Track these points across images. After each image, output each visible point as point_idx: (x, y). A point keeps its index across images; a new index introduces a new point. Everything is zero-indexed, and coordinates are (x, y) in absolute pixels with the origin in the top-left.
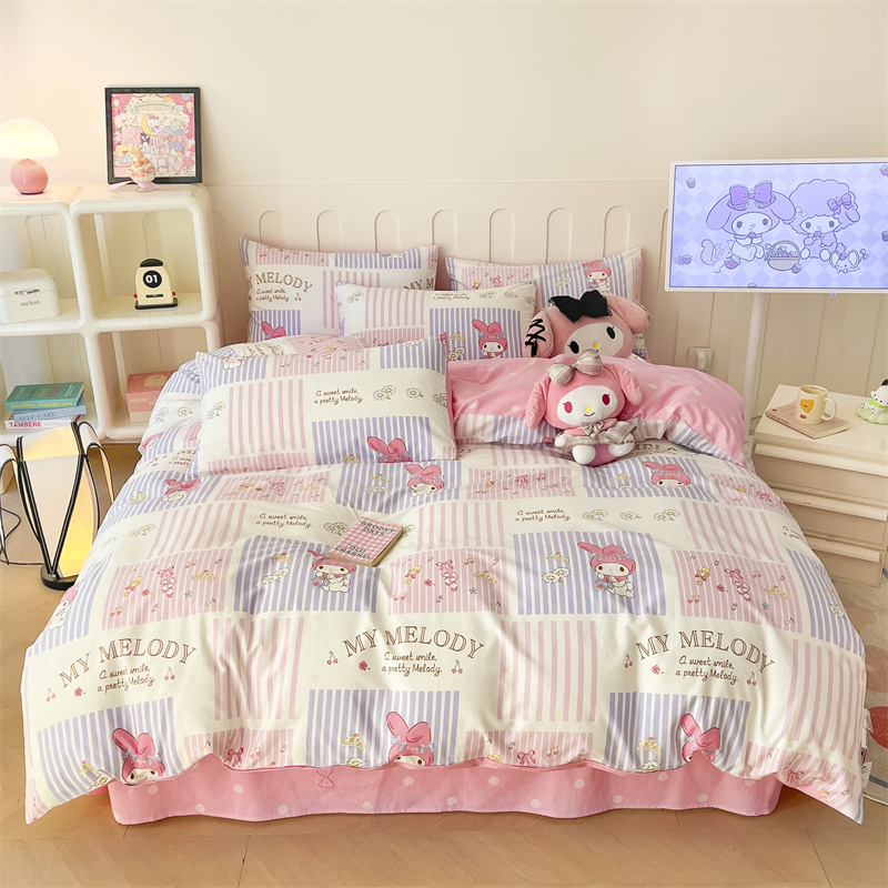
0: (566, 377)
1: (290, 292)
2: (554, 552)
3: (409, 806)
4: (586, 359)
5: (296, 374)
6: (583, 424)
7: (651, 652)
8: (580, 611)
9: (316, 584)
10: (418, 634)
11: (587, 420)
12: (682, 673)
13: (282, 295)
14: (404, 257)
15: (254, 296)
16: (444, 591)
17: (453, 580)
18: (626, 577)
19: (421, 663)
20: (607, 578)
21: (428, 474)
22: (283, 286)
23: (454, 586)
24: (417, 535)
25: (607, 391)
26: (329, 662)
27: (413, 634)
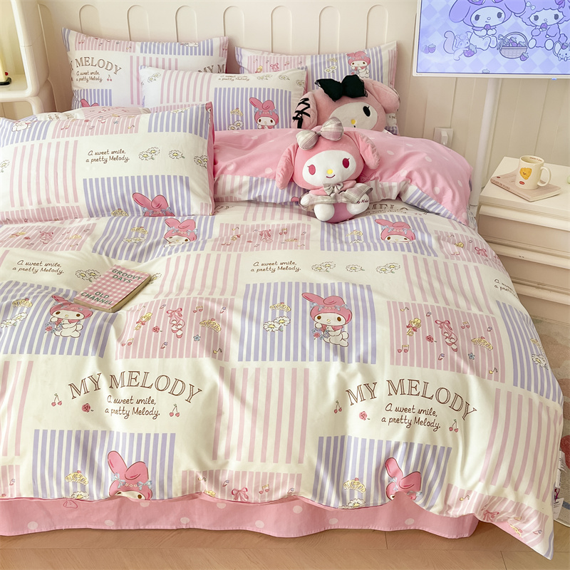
0: (311, 142)
1: (104, 74)
2: (278, 302)
3: (148, 523)
4: (329, 126)
5: (72, 136)
6: (325, 186)
7: (359, 399)
8: (295, 359)
9: (49, 329)
10: (140, 379)
11: (328, 181)
12: (387, 420)
13: (97, 76)
14: (199, 46)
15: (75, 77)
16: (170, 337)
17: (179, 327)
18: (342, 326)
19: (141, 406)
20: (324, 328)
21: (184, 228)
22: (97, 68)
23: (179, 333)
24: (160, 283)
25: (347, 155)
26: (54, 404)
27: (135, 379)
